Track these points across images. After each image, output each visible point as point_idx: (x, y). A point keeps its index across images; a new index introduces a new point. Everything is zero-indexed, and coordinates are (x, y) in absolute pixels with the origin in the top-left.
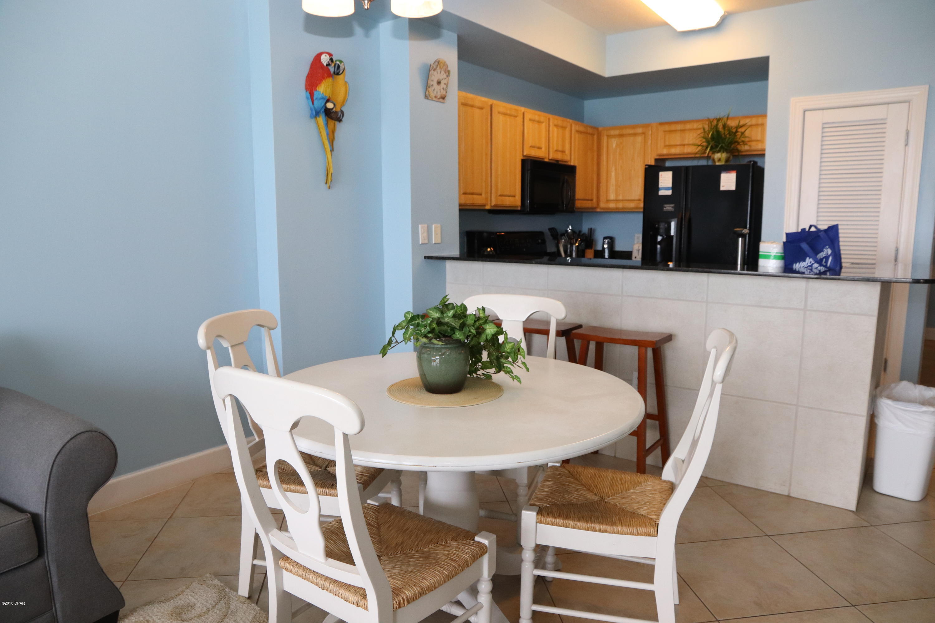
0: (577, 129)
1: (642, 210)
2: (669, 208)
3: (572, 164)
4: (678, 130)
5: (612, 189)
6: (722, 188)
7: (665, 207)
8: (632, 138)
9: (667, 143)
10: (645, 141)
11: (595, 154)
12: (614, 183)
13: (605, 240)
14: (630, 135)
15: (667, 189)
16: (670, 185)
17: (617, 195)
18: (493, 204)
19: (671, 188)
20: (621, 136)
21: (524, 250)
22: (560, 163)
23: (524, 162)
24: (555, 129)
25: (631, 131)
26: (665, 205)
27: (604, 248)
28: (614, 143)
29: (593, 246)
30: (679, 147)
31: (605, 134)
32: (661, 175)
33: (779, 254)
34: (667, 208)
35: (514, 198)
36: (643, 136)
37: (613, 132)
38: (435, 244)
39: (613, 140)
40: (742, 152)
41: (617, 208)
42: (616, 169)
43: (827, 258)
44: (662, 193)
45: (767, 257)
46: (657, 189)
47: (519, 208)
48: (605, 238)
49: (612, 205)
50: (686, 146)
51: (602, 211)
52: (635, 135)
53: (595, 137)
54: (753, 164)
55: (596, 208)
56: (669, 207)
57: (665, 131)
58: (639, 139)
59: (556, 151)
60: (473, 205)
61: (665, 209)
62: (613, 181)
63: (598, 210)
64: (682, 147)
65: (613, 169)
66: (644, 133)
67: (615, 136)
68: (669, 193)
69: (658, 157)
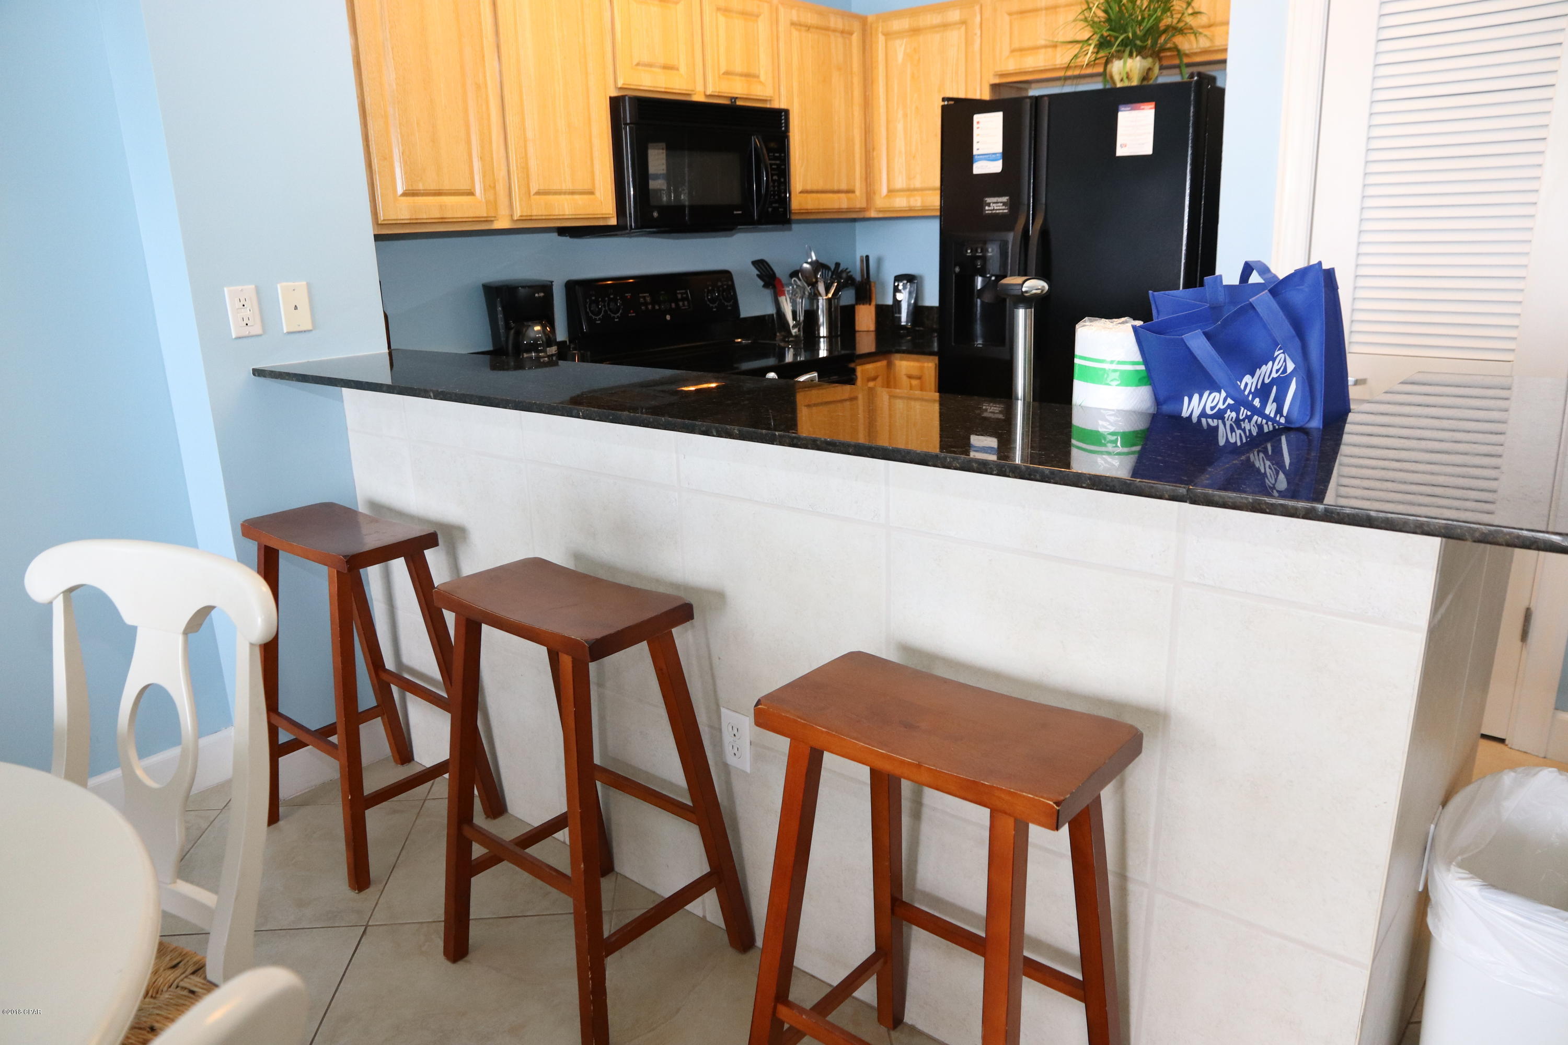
0: (795, 19)
1: (938, 213)
2: (996, 205)
3: (776, 105)
4: (1041, 9)
5: (899, 163)
6: (1121, 151)
7: (989, 205)
8: (937, 37)
9: (1016, 45)
10: (968, 42)
11: (857, 81)
12: (903, 150)
13: (896, 284)
14: (934, 28)
15: (989, 157)
16: (998, 147)
17: (909, 178)
18: (517, 215)
19: (1000, 156)
20: (915, 31)
21: (668, 317)
22: (739, 103)
23: (616, 103)
24: (722, 19)
25: (936, 19)
26: (989, 200)
27: (897, 303)
28: (900, 48)
29: (874, 296)
30: (1043, 51)
31: (880, 30)
32: (978, 123)
33: (1130, 368)
34: (993, 206)
35: (591, 197)
36: (963, 28)
37: (897, 25)
38: (289, 333)
39: (898, 42)
40: (1187, 55)
41: (911, 209)
42: (905, 115)
43: (1282, 382)
44: (980, 168)
45: (1097, 377)
46: (968, 158)
47: (613, 222)
48: (898, 278)
49: (900, 202)
50: (1059, 49)
51: (881, 215)
52: (945, 26)
53: (855, 38)
54: (1199, 83)
55: (862, 210)
56: (997, 203)
57: (1010, 14)
58: (955, 37)
59: (727, 73)
60: (442, 221)
61: (987, 208)
62: (900, 144)
63: (873, 214)
64: (1050, 50)
65: (900, 114)
66: (964, 22)
67: (900, 34)
68: (996, 167)
69: (997, 81)
